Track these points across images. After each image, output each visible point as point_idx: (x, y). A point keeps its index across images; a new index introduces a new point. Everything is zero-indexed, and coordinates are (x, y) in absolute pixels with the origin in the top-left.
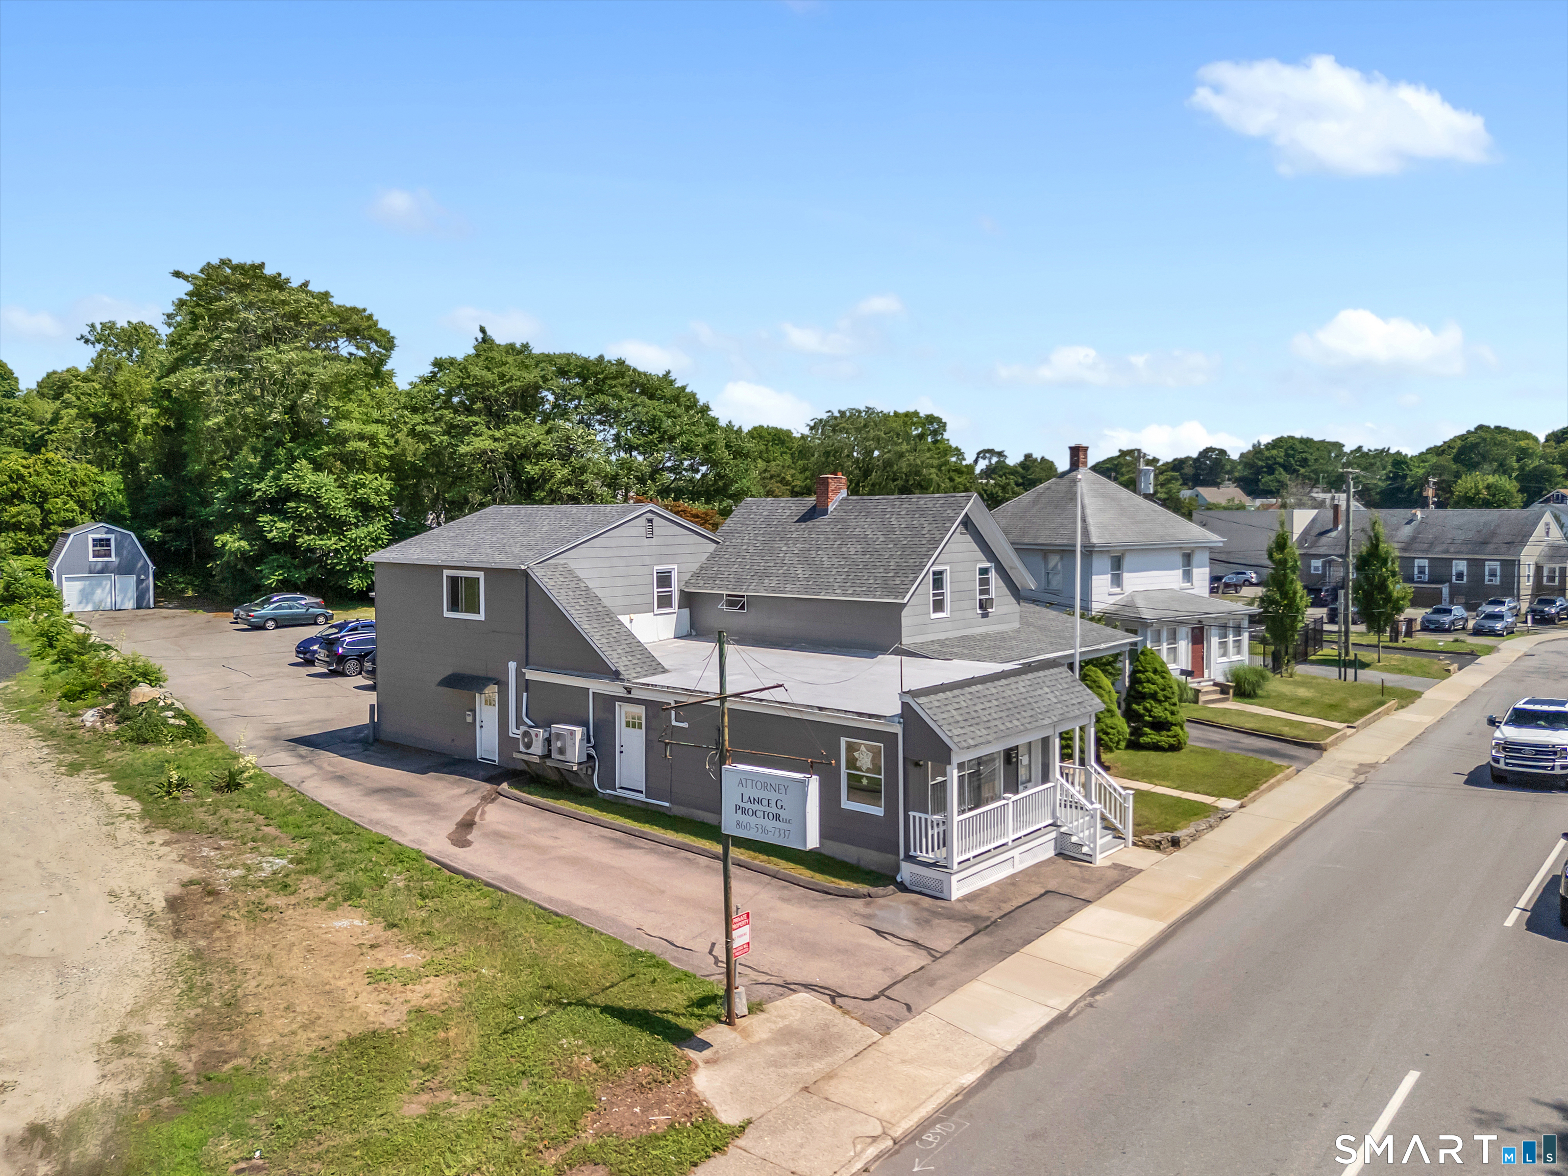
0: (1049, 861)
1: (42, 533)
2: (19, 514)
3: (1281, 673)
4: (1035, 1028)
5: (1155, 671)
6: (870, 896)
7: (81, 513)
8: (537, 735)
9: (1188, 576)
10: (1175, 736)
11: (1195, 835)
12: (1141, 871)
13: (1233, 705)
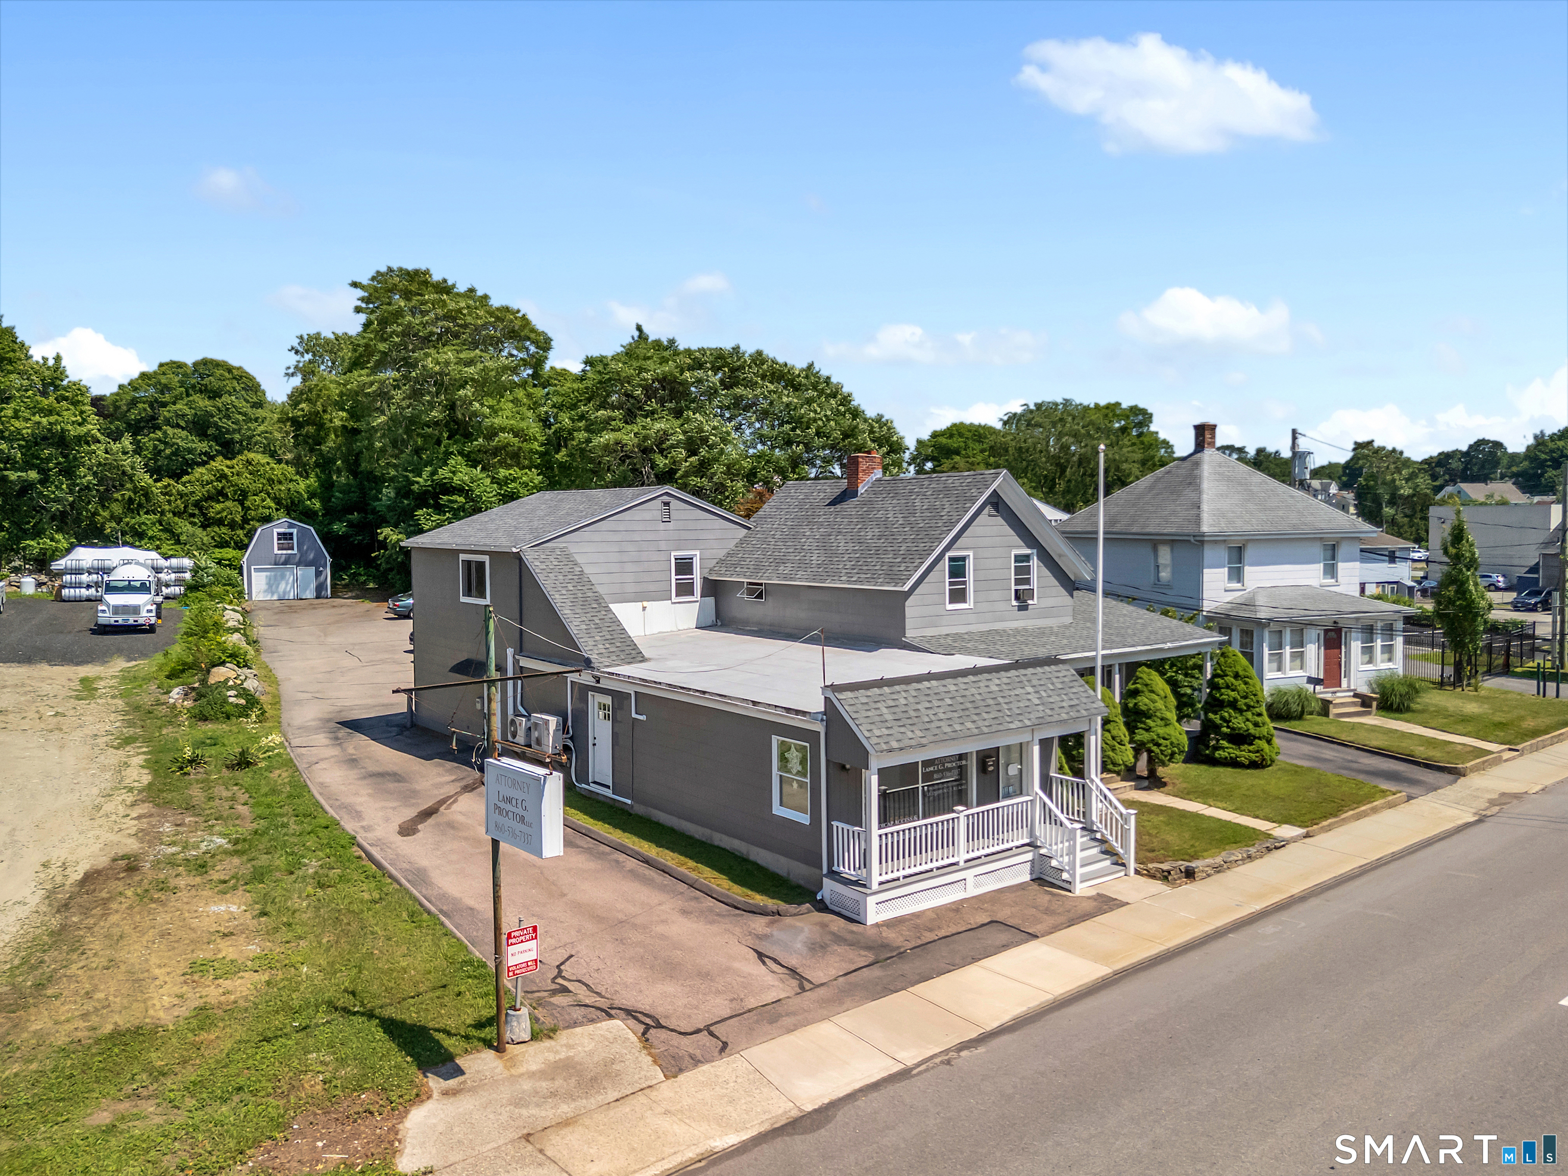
0: (1021, 887)
1: (243, 528)
2: (223, 510)
3: (1462, 686)
4: (857, 1085)
5: (1236, 676)
6: (779, 915)
7: (277, 510)
8: (520, 724)
9: (1331, 571)
10: (1257, 752)
11: (1221, 866)
12: (1128, 903)
13: (1374, 720)
